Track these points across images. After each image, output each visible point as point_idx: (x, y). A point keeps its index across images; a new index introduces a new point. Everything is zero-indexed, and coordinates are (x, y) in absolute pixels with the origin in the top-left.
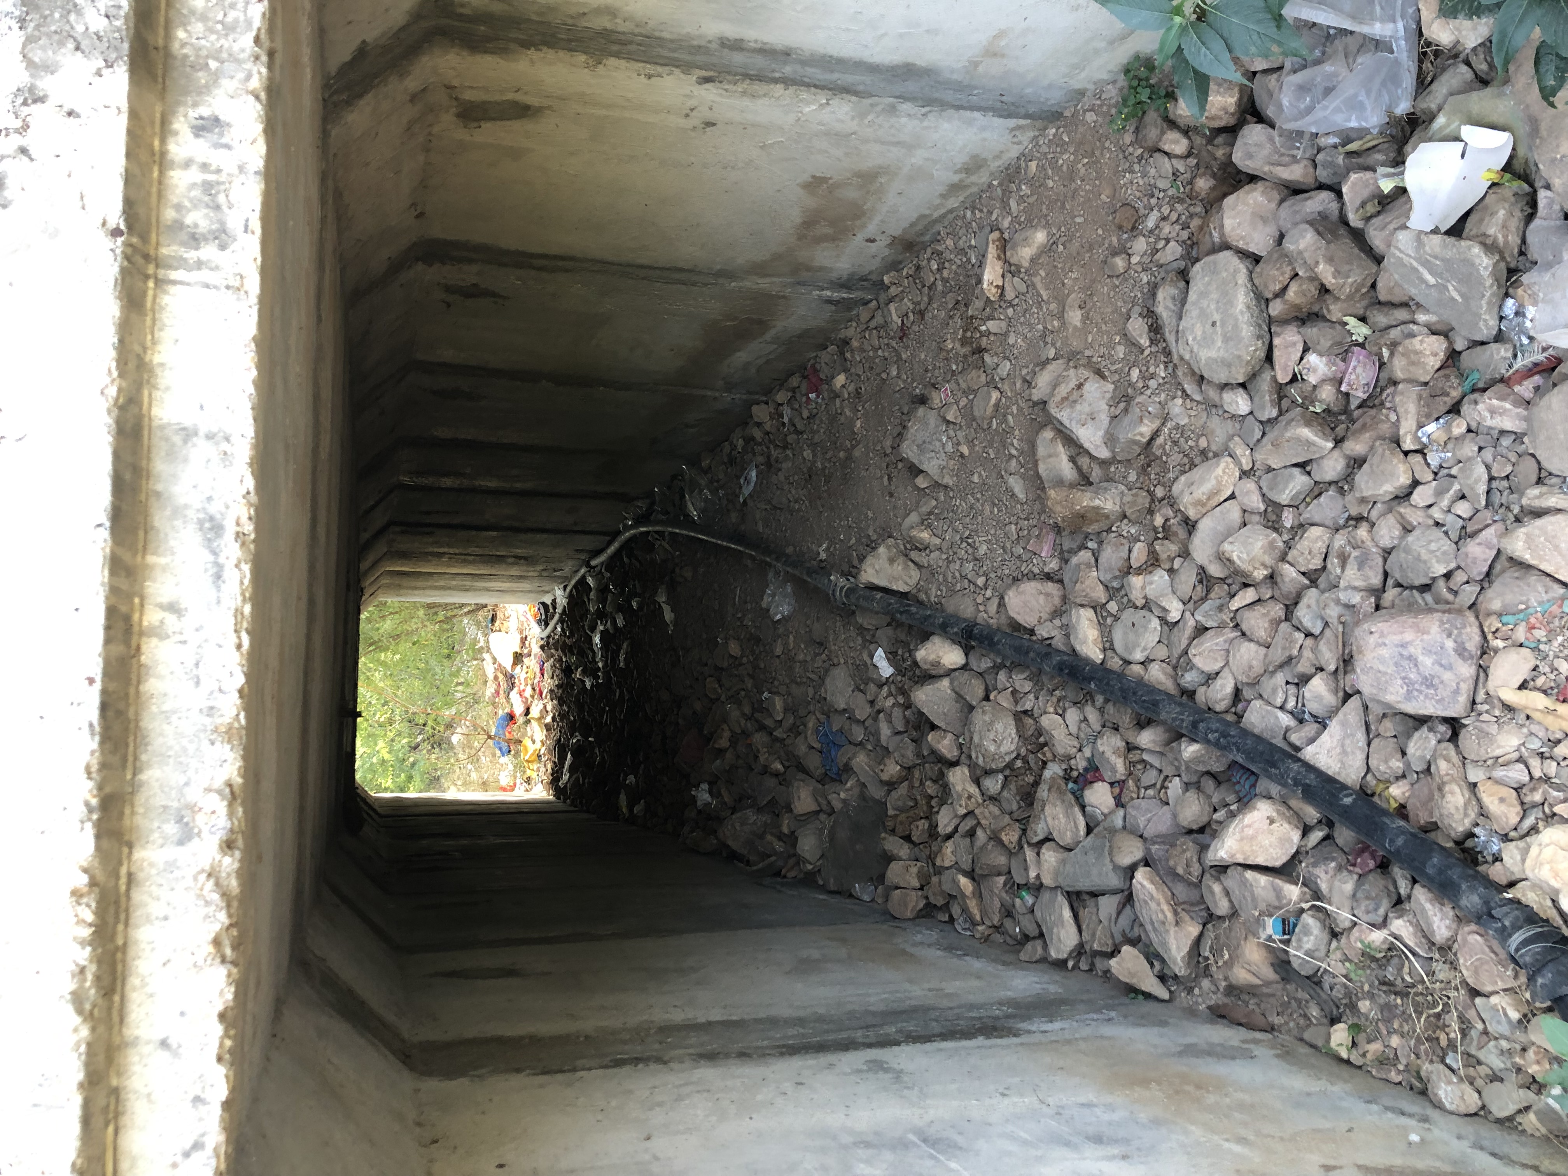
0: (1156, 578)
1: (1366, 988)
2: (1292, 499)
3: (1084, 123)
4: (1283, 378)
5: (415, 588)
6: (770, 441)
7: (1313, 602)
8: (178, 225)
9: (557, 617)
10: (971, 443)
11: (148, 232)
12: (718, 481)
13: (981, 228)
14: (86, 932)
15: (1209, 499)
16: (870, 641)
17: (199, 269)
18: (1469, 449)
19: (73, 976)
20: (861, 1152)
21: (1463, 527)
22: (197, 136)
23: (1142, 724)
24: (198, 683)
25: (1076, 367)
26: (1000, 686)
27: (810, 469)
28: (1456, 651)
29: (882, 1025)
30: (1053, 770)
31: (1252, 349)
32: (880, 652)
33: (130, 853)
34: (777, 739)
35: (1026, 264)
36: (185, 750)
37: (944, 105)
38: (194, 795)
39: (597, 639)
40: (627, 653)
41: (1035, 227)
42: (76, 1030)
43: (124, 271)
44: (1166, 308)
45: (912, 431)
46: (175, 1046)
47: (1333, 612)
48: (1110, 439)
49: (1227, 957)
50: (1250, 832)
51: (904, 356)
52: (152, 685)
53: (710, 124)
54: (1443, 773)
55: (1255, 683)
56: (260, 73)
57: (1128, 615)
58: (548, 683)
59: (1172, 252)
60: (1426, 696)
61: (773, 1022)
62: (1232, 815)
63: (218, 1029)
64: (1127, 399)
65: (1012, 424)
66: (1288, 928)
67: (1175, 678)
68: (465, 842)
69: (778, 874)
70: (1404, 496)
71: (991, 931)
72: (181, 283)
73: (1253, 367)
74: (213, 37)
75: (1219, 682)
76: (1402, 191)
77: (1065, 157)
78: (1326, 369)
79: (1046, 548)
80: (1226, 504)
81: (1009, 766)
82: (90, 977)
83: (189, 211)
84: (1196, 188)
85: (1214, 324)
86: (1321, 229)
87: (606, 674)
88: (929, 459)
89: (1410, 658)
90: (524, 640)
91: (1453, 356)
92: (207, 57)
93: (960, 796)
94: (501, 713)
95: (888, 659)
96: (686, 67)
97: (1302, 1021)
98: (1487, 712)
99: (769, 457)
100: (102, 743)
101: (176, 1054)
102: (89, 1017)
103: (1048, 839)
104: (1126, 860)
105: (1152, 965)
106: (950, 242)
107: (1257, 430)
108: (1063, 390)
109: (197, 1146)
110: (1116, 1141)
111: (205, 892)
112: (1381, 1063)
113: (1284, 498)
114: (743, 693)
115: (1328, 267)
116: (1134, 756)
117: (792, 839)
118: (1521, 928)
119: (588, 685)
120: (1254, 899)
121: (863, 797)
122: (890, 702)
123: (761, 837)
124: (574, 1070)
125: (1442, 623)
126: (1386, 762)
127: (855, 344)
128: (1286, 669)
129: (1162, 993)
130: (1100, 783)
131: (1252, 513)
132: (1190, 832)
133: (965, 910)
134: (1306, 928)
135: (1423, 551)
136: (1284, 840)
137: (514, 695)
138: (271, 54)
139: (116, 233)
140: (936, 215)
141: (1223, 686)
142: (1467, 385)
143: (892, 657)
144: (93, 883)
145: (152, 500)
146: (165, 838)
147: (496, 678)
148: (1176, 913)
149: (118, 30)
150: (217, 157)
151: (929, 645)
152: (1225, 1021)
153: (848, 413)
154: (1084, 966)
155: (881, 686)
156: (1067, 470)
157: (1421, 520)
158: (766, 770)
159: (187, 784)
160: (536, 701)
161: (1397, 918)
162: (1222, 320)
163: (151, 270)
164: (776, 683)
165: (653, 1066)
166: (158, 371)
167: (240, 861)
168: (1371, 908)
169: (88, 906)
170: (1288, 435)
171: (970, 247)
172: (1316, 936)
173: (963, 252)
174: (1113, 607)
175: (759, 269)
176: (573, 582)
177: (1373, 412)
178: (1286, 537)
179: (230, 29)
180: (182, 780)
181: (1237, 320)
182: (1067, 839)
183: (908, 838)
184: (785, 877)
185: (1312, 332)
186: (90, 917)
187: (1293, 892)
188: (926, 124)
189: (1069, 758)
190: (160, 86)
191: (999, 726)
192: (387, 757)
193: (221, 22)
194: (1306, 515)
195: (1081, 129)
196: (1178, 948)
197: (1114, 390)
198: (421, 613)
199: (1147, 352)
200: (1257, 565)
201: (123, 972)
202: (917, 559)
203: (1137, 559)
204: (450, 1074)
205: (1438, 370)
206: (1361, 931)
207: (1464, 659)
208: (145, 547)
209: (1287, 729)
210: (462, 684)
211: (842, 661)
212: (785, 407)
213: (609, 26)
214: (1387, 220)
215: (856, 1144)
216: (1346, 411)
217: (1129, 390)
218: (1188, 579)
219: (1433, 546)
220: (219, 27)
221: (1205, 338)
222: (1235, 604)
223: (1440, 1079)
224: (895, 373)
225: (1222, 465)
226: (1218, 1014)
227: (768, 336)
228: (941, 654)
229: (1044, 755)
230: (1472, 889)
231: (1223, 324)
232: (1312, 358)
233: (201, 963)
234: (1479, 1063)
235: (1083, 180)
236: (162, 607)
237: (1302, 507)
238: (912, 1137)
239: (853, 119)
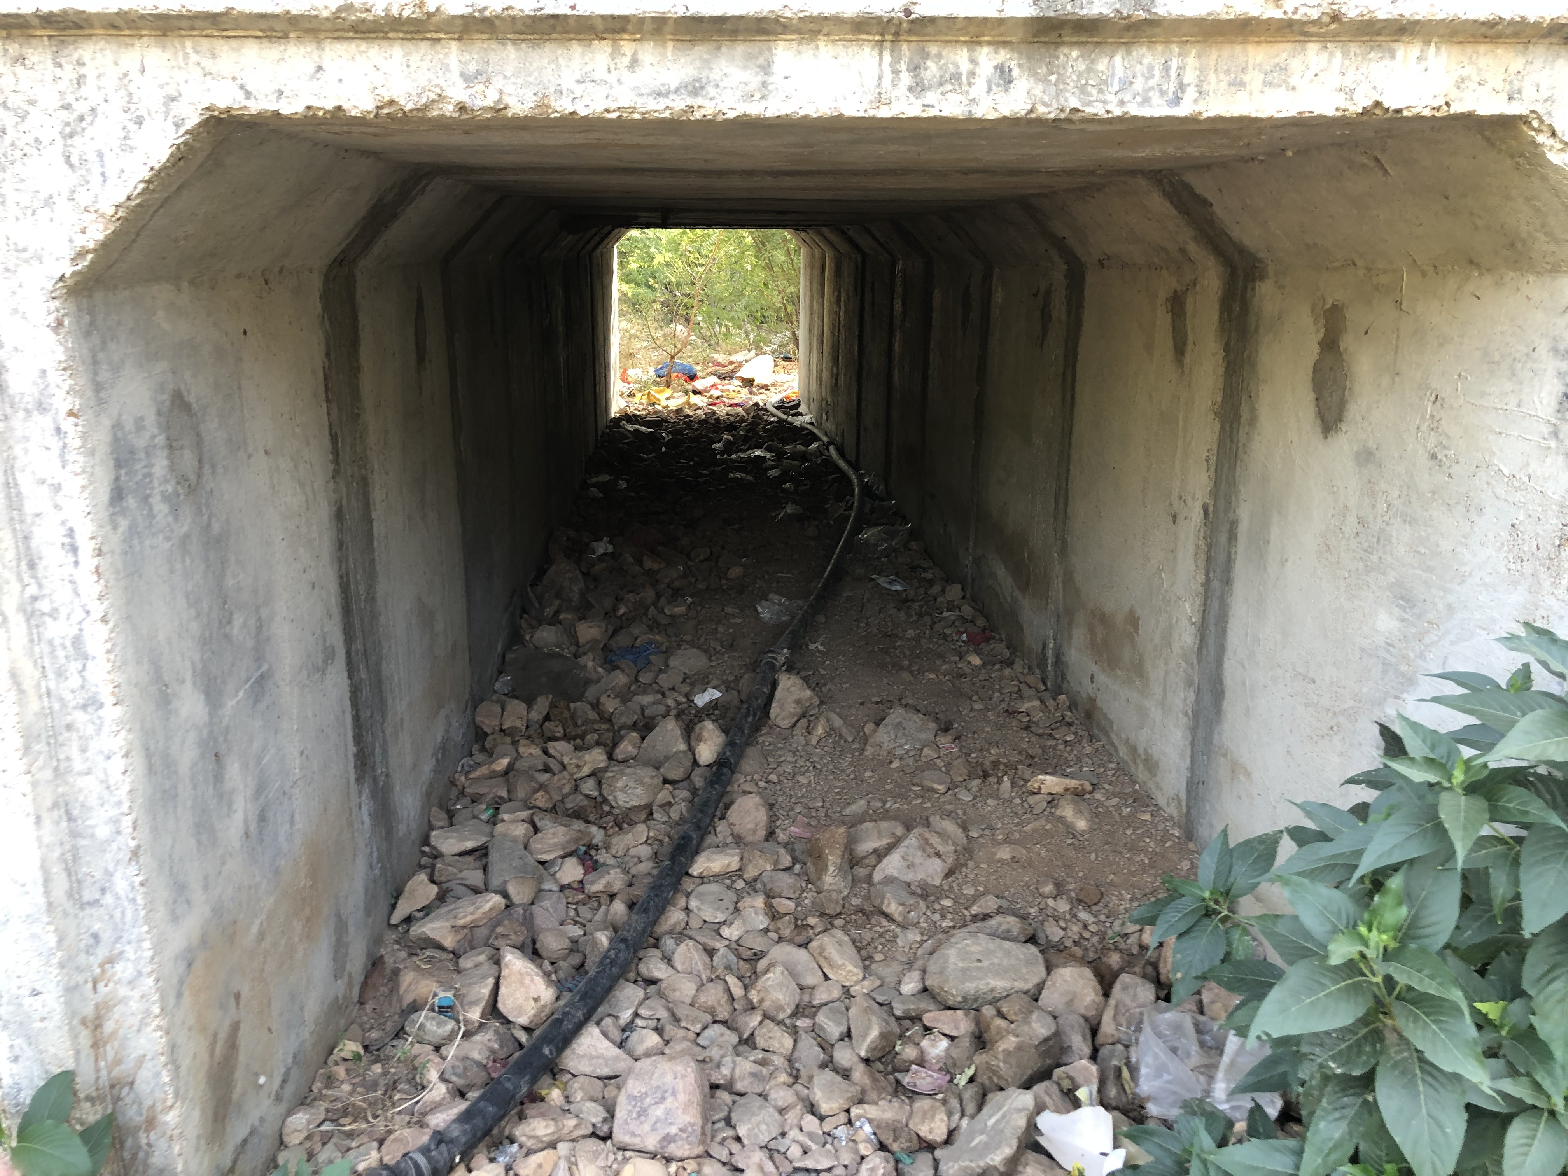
0: (761, 917)
1: (393, 1070)
2: (820, 1026)
3: (1181, 859)
4: (928, 1019)
5: (811, 283)
6: (927, 602)
7: (726, 1038)
8: (925, 56)
9: (784, 417)
10: (901, 769)
11: (917, 34)
12: (896, 557)
13: (1098, 776)
14: (395, 12)
15: (825, 958)
16: (727, 687)
17: (893, 72)
18: (847, 1158)
19: (364, 4)
20: (252, 622)
21: (778, 1152)
22: (996, 68)
23: (631, 906)
24: (579, 82)
25: (956, 851)
26: (677, 792)
27: (897, 636)
28: (668, 1134)
29: (368, 668)
30: (597, 835)
31: (954, 991)
32: (717, 694)
33: (455, 39)
34: (647, 609)
35: (1058, 812)
36: (530, 75)
37: (1194, 729)
38: (498, 82)
39: (758, 453)
40: (742, 479)
41: (1091, 820)
42: (326, 7)
43: (879, 18)
44: (1000, 924)
45: (915, 717)
46: (318, 75)
47: (715, 1053)
48: (889, 880)
49: (424, 967)
50: (527, 981)
51: (990, 714)
52: (576, 49)
53: (1175, 518)
54: (565, 1122)
55: (661, 995)
56: (1050, 113)
57: (731, 896)
58: (722, 411)
59: (1054, 933)
60: (630, 1111)
61: (372, 577)
62: (547, 975)
63: (329, 106)
64: (925, 896)
65: (914, 803)
66: (445, 1010)
67: (670, 933)
68: (561, 329)
69: (524, 611)
70: (812, 1109)
71: (460, 787)
72: (881, 60)
73: (938, 994)
74: (1075, 78)
75: (663, 966)
76: (1076, 1104)
77: (1152, 844)
78: (933, 1055)
79: (798, 830)
80: (820, 973)
81: (605, 801)
82: (364, 15)
83: (937, 63)
84: (1111, 953)
85: (979, 961)
86: (1051, 1043)
87: (724, 462)
88: (889, 733)
89: (663, 1099)
90: (766, 387)
91: (930, 1147)
92: (1059, 73)
93: (579, 758)
94: (698, 368)
95: (710, 702)
96: (1215, 493)
97: (368, 1026)
98: (616, 1159)
99: (913, 600)
100: (529, 16)
101: (312, 77)
102: (336, 16)
103: (536, 830)
104: (511, 890)
105: (419, 911)
106: (1088, 750)
107: (884, 998)
108: (935, 840)
109: (248, 94)
110: (260, 833)
111: (427, 93)
112: (329, 1077)
113: (821, 1018)
114: (693, 580)
115: (1014, 1045)
116: (604, 899)
117: (554, 621)
118: (429, 1162)
119: (716, 446)
120: (470, 985)
121: (588, 682)
122: (670, 702)
123: (558, 596)
124: (328, 400)
125: (692, 1125)
126: (581, 1088)
127: (1007, 672)
128: (670, 1019)
129: (395, 919)
130: (582, 872)
131: (811, 994)
132: (534, 942)
133: (478, 765)
134: (445, 1023)
135: (759, 1118)
136: (520, 1010)
137: (714, 379)
138: (1068, 120)
139: (908, 12)
140: (1113, 736)
141: (660, 969)
142: (903, 1157)
143: (713, 705)
144: (429, 15)
145: (714, 44)
146: (466, 63)
147: (731, 363)
148: (464, 927)
149: (1064, 8)
150: (980, 85)
151: (717, 732)
152: (369, 967)
153: (944, 667)
154: (424, 860)
155: (687, 696)
156: (866, 846)
157: (789, 1121)
158: (618, 599)
159: (505, 77)
160: (706, 400)
161: (448, 1089)
162: (982, 967)
163: (889, 37)
164: (699, 608)
165: (332, 467)
166: (812, 45)
167: (451, 117)
168: (457, 1070)
169: (413, 13)
170: (874, 1019)
171: (1081, 767)
172: (436, 1032)
173: (1079, 760)
174: (740, 884)
175: (1069, 579)
176: (815, 430)
177: (890, 1089)
178: (788, 1022)
179: (1083, 90)
180: (508, 74)
181: (981, 979)
182: (535, 845)
183: (547, 718)
184: (521, 618)
185: (966, 1042)
186: (405, 14)
187: (475, 1015)
188: (1181, 715)
189: (607, 848)
190: (1031, 39)
191: (639, 791)
192: (656, 261)
193: (1087, 83)
194: (804, 1036)
195: (1175, 857)
196: (433, 929)
197: (934, 886)
198: (792, 289)
199: (966, 912)
200: (761, 994)
201: (368, 38)
202: (799, 724)
203: (780, 904)
204: (326, 298)
205: (918, 1135)
206: (438, 1064)
207: (660, 1141)
208: (678, 40)
209: (617, 1018)
210: (728, 330)
211: (713, 664)
212: (957, 613)
213: (1243, 420)
214: (1055, 1098)
215: (259, 619)
216: (896, 1070)
217: (932, 898)
218: (758, 944)
219: (763, 1127)
220: (1083, 82)
221: (967, 953)
222: (731, 980)
223: (313, 1114)
224: (976, 707)
225: (855, 970)
226: (375, 964)
227: (1018, 594)
228: (709, 743)
229: (612, 827)
230: (465, 1132)
231: (977, 968)
232: (944, 1043)
233: (377, 92)
234: (324, 1144)
235: (1129, 859)
236: (635, 53)
237: (813, 1034)
238: (265, 667)
239: (1182, 648)
